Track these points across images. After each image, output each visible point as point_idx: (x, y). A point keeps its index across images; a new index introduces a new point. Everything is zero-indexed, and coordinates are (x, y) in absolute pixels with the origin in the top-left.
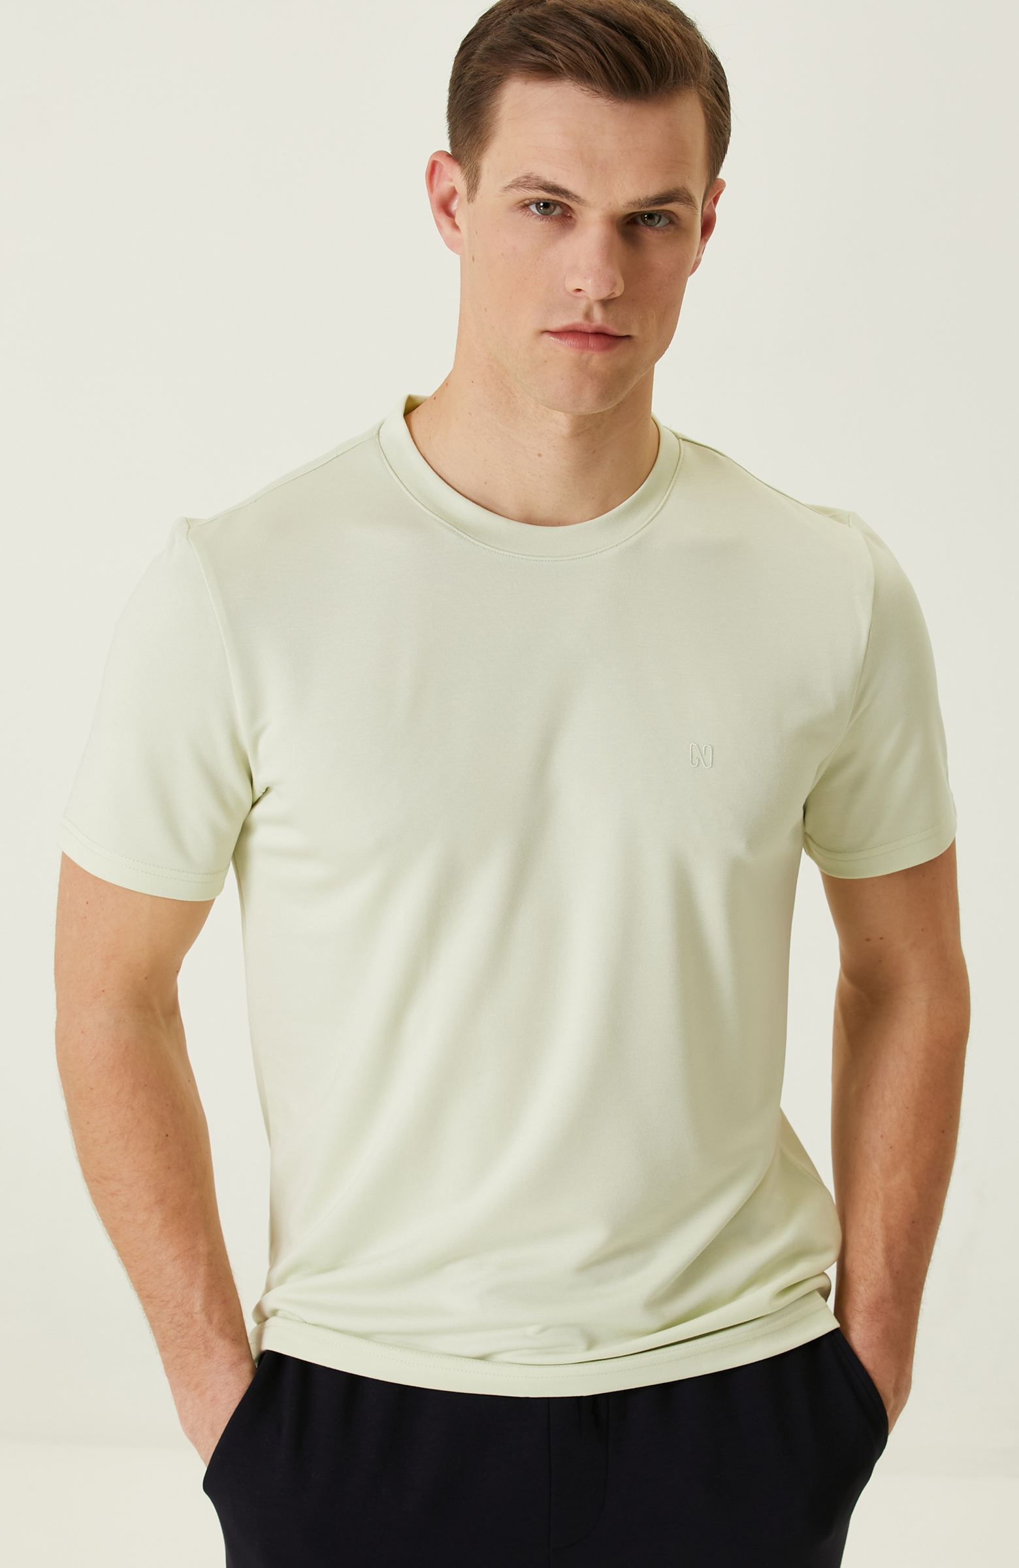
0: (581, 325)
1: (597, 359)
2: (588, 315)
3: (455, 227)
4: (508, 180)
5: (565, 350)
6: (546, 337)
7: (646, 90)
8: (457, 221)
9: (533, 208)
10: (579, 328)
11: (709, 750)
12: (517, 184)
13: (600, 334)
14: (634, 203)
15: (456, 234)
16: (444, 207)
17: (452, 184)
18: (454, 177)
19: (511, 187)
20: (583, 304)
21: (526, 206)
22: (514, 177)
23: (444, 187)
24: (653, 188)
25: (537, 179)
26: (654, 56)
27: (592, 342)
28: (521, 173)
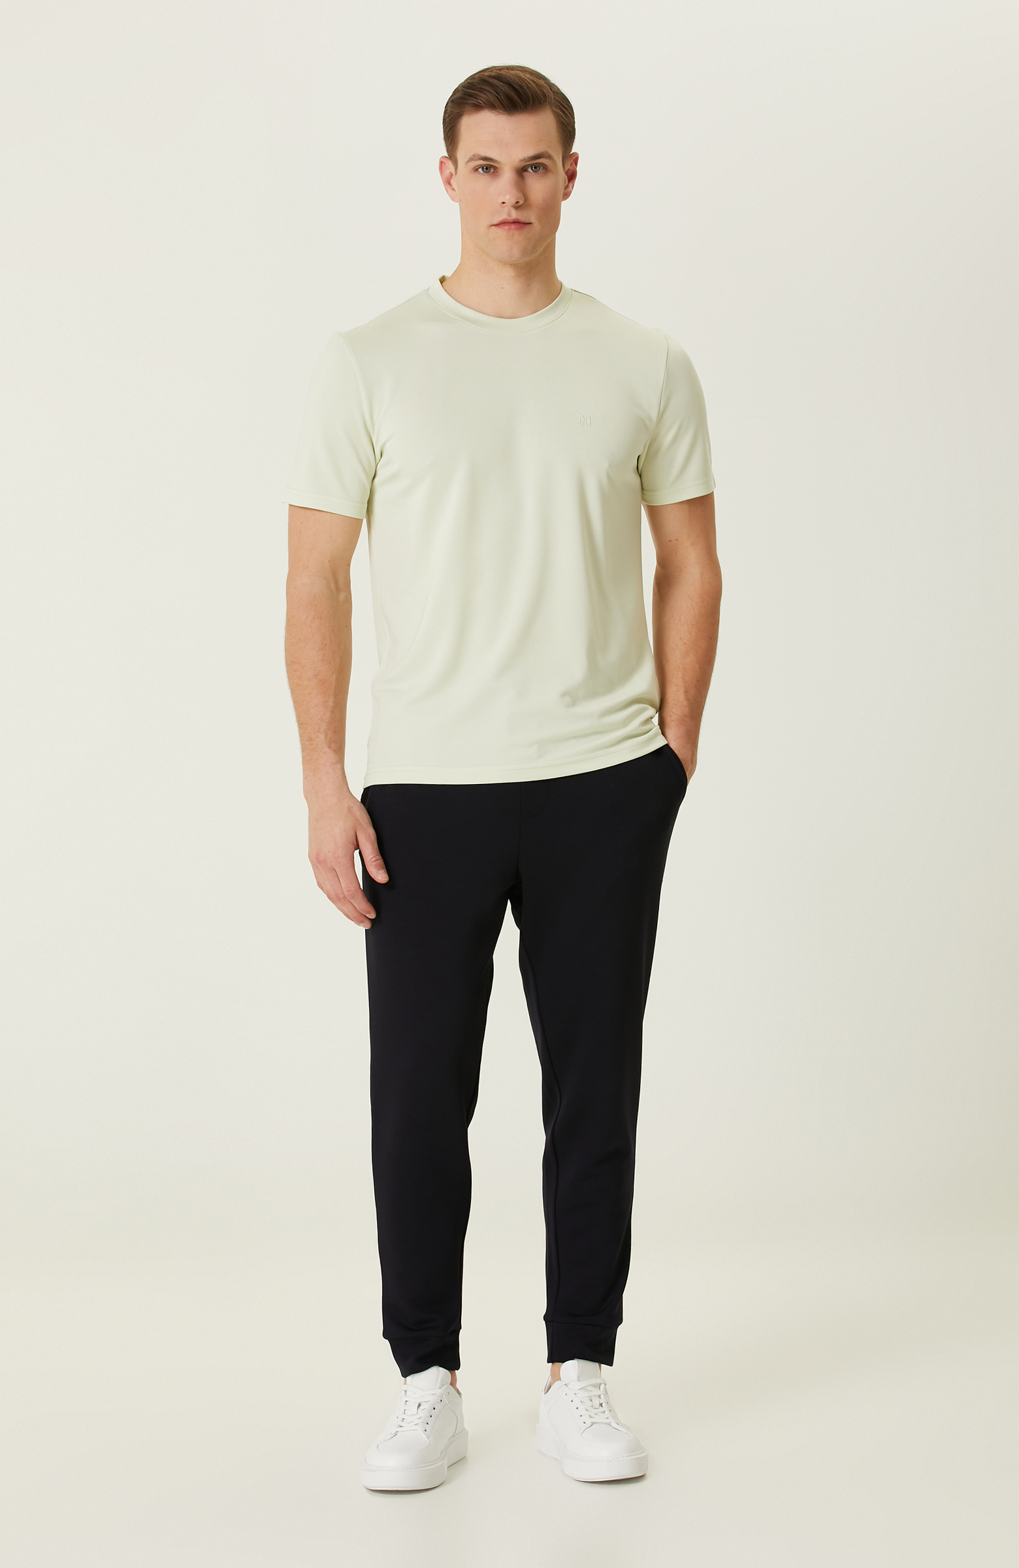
0: (506, 219)
1: (518, 235)
2: (509, 215)
3: (454, 190)
4: (467, 159)
5: (501, 232)
6: (493, 227)
7: (521, 107)
8: (453, 187)
9: (480, 170)
10: (506, 221)
11: (589, 418)
12: (471, 160)
13: (516, 222)
14: (522, 160)
15: (454, 192)
16: (448, 182)
17: (449, 171)
18: (450, 166)
19: (468, 161)
20: (506, 209)
21: (477, 170)
22: (469, 157)
23: (447, 172)
24: (531, 152)
25: (478, 155)
26: (521, 91)
27: (513, 226)
28: (471, 154)
